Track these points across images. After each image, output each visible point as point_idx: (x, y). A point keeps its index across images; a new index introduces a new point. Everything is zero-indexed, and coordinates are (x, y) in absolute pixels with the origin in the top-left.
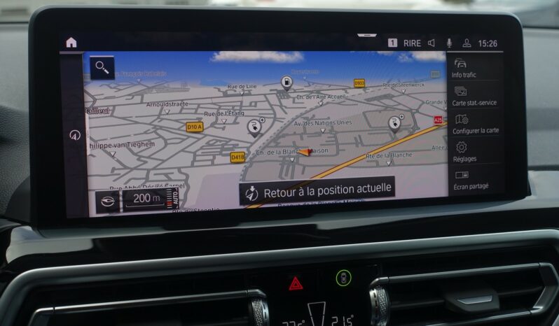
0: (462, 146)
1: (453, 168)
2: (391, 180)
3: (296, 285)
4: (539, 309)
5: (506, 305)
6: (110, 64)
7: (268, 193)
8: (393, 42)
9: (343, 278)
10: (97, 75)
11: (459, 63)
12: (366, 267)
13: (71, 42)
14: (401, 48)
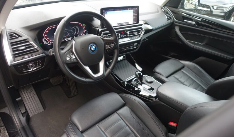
0: (134, 19)
1: (133, 21)
2: (128, 22)
3: (122, 32)
4: (140, 33)
5: (138, 33)
6: (107, 13)
7: (119, 24)
8: (129, 9)
9: (126, 31)
10: (106, 14)
11: (134, 11)
12: (127, 31)
13: (104, 11)
14: (129, 10)
